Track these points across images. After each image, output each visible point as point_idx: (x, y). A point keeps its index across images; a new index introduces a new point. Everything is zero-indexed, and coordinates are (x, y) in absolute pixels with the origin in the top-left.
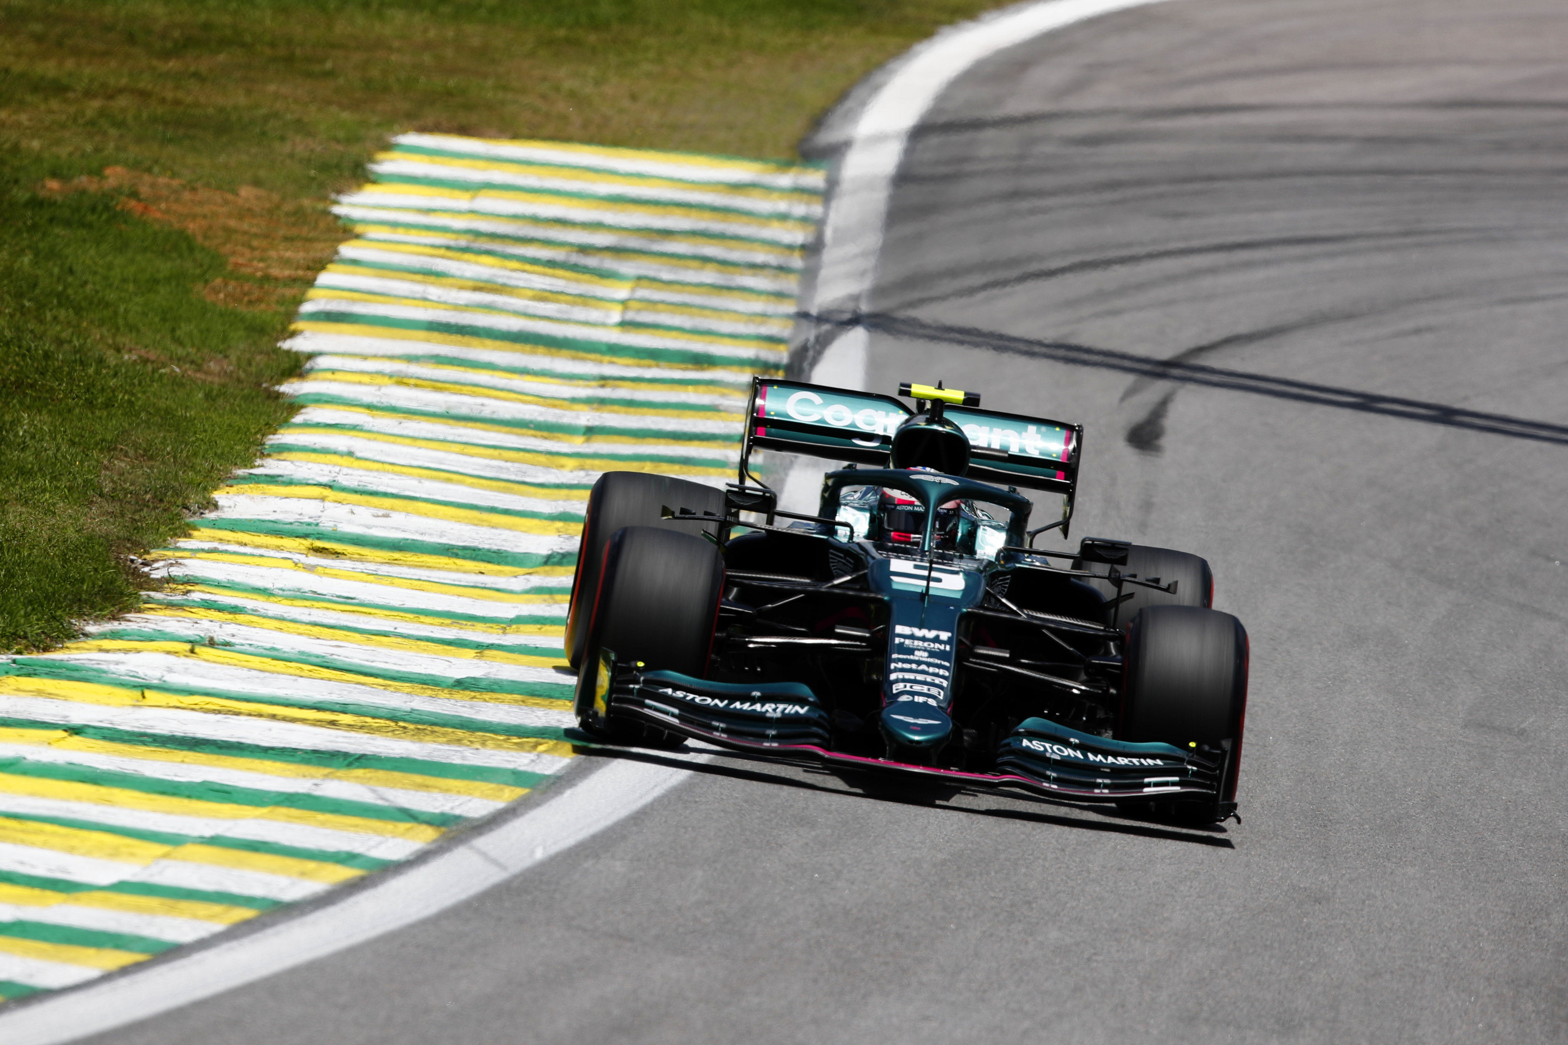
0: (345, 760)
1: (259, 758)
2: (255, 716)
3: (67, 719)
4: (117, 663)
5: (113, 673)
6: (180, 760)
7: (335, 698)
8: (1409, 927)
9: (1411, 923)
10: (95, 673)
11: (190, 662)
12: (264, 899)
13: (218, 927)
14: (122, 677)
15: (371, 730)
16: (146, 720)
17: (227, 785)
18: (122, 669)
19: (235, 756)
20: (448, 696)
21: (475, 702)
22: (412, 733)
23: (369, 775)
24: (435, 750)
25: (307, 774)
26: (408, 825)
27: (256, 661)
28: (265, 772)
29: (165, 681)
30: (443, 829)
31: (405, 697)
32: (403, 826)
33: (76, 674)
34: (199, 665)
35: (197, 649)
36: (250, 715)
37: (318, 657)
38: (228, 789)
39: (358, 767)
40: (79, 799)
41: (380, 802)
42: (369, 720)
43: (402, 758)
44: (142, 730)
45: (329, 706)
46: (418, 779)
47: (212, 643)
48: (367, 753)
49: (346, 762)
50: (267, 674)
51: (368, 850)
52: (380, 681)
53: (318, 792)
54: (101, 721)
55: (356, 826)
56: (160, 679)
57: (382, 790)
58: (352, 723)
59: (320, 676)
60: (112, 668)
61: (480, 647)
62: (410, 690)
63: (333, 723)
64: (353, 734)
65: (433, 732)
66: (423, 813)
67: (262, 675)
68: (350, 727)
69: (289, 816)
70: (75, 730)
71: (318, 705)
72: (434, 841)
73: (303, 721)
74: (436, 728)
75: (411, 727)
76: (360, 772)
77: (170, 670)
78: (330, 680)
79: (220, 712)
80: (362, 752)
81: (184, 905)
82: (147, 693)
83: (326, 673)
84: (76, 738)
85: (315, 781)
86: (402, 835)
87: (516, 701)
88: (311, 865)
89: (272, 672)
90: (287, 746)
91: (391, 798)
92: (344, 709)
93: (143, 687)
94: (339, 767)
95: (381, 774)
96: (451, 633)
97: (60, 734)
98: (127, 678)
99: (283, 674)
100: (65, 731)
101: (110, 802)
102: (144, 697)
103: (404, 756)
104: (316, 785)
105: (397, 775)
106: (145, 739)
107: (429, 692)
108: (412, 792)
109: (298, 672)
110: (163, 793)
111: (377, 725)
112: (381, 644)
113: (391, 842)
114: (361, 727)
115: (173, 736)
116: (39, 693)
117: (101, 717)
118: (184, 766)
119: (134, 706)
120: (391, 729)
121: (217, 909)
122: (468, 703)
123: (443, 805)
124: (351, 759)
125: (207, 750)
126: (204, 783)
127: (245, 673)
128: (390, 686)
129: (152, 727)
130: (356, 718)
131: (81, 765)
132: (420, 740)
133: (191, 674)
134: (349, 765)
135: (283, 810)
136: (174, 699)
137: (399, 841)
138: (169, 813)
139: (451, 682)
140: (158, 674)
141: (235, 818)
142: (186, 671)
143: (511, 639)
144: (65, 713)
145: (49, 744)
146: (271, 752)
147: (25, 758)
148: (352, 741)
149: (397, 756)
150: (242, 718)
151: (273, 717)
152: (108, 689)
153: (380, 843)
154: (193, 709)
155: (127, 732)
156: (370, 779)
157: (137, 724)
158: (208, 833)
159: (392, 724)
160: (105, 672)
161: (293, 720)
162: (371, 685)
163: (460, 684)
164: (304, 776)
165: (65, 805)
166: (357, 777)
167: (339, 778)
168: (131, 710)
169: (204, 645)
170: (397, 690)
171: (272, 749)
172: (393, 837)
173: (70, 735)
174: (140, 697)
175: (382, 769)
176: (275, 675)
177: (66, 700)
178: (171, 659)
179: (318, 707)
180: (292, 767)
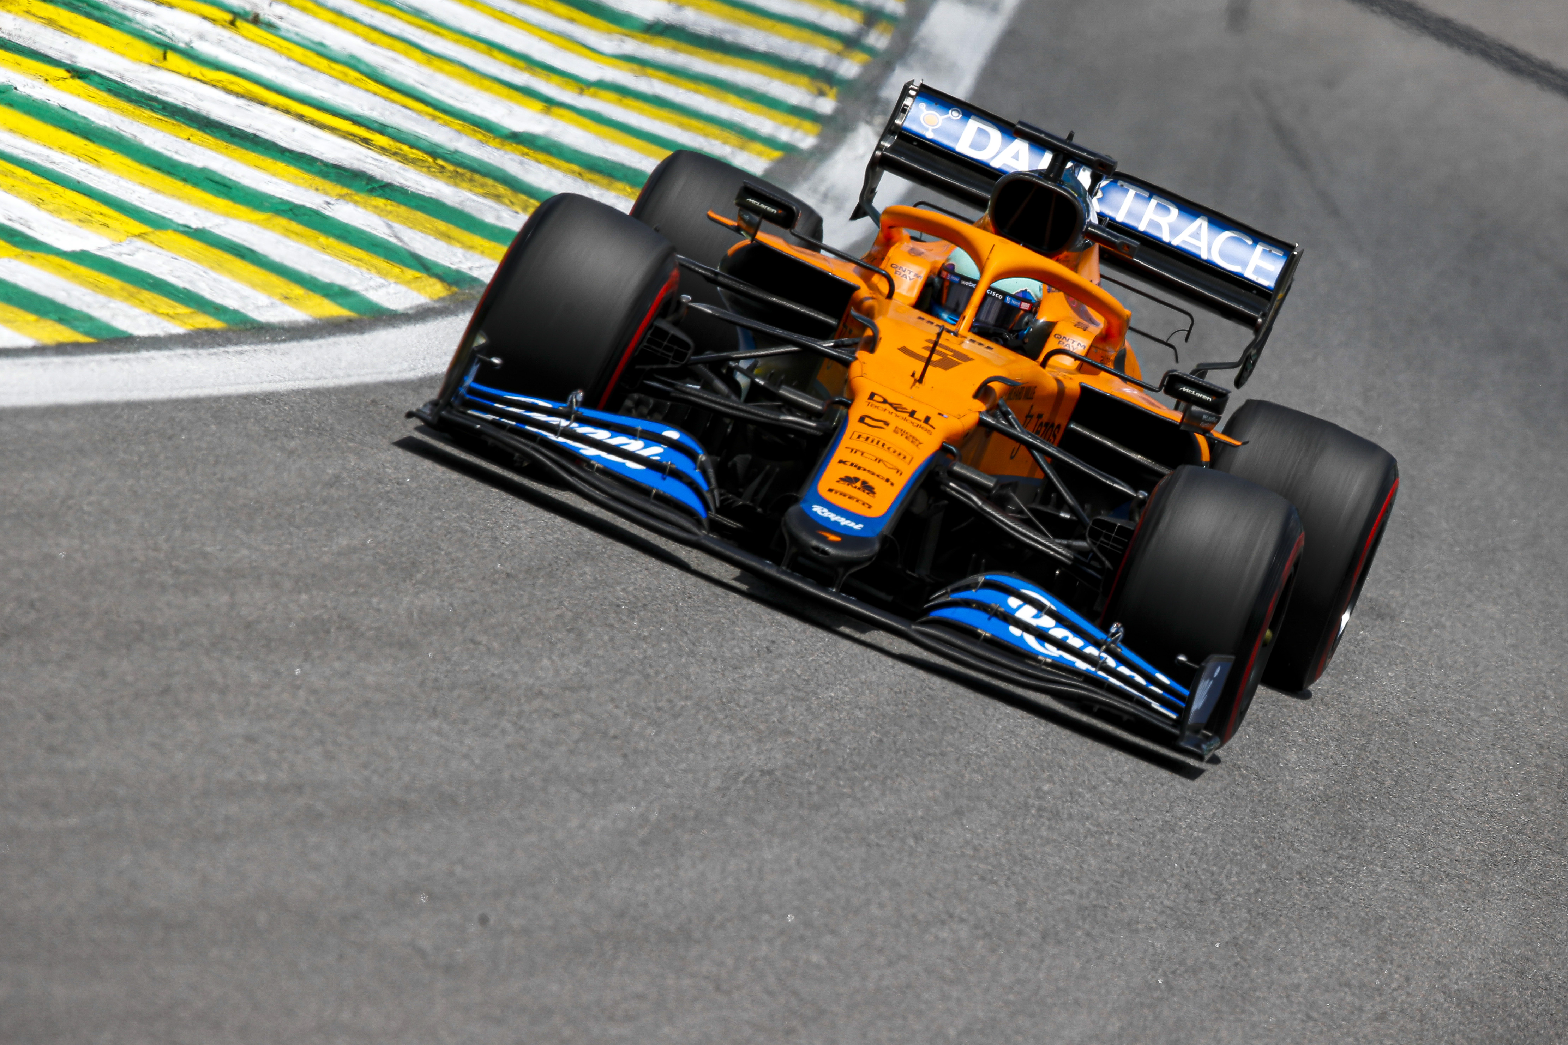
0: (368, 184)
1: (273, 158)
2: (282, 111)
3: (74, 60)
4: (145, 13)
5: (138, 23)
6: (186, 137)
7: (375, 115)
8: (1472, 670)
9: (1476, 666)
10: (117, 18)
11: (226, 34)
12: (236, 312)
13: (178, 329)
14: (147, 31)
15: (405, 159)
16: (161, 84)
17: (230, 180)
18: (149, 21)
19: (247, 149)
20: (498, 146)
21: (525, 160)
22: (449, 174)
23: (389, 208)
24: (468, 199)
25: (320, 188)
26: (418, 274)
27: (298, 51)
28: (274, 174)
29: (192, 48)
30: (455, 289)
31: (452, 134)
32: (411, 273)
33: (96, 13)
34: (235, 41)
35: (239, 23)
36: (276, 108)
37: (367, 65)
38: (230, 184)
39: (380, 196)
40: (62, 149)
41: (393, 240)
42: (405, 148)
43: (431, 198)
44: (154, 94)
45: (366, 122)
46: (442, 226)
47: (256, 20)
48: (395, 183)
49: (369, 187)
50: (307, 70)
51: (367, 290)
52: (429, 110)
53: (328, 212)
54: (110, 72)
55: (360, 260)
56: (187, 44)
57: (398, 227)
58: (387, 147)
59: (366, 87)
60: (139, 17)
61: (550, 103)
62: (459, 128)
63: (366, 142)
64: (384, 158)
65: (471, 180)
66: (436, 264)
67: (301, 68)
68: (383, 150)
69: (287, 230)
70: (79, 74)
71: (356, 118)
72: (442, 299)
73: (333, 130)
74: (477, 177)
75: (451, 168)
76: (381, 202)
77: (201, 37)
78: (375, 94)
79: (242, 96)
80: (389, 181)
81: (146, 295)
82: (170, 55)
83: (373, 85)
84: (78, 83)
85: (329, 200)
86: (408, 283)
87: (573, 172)
88: (298, 291)
89: (313, 69)
90: (308, 153)
91: (406, 239)
92: (382, 129)
93: (166, 47)
94: (359, 190)
95: (403, 210)
96: (521, 78)
97: (62, 73)
98: (153, 33)
99: (325, 73)
100: (68, 71)
101: (96, 162)
102: (165, 58)
103: (434, 196)
104: (328, 203)
105: (420, 215)
106: (155, 104)
107: (480, 136)
108: (432, 239)
109: (341, 76)
110: (157, 168)
111: (413, 156)
112: (441, 70)
113: (393, 288)
114: (395, 154)
115: (185, 109)
116: (50, 22)
117: (112, 67)
118: (188, 145)
119: (152, 65)
120: (427, 164)
121: (182, 310)
122: (518, 158)
123: (460, 262)
124: (375, 185)
125: (217, 135)
126: (203, 170)
127: (283, 61)
128: (440, 118)
129: (166, 93)
130: (391, 142)
131: (75, 113)
132: (456, 185)
133: (224, 47)
134: (371, 191)
135: (283, 222)
136: (197, 70)
137: (403, 289)
138: (158, 191)
139: (506, 132)
140: (186, 37)
141: (227, 215)
142: (220, 43)
143: (585, 102)
144: (73, 52)
145: (46, 80)
146: (287, 154)
147: (16, 89)
148: (382, 165)
149: (427, 195)
150: (267, 110)
151: (301, 117)
152: (126, 38)
153: (382, 286)
154: (214, 86)
155: (136, 92)
156: (390, 212)
157: (150, 86)
158: (195, 224)
159: (430, 160)
160: (129, 20)
161: (322, 126)
162: (419, 112)
163: (516, 138)
164: (317, 189)
165: (46, 152)
166: (376, 207)
167: (356, 203)
168: (146, 68)
169: (247, 20)
170: (445, 124)
171: (290, 151)
172: (396, 283)
173: (73, 77)
174: (161, 58)
175: (405, 205)
176: (315, 73)
177: (78, 38)
178: (207, 26)
179: (355, 120)
180: (307, 176)
